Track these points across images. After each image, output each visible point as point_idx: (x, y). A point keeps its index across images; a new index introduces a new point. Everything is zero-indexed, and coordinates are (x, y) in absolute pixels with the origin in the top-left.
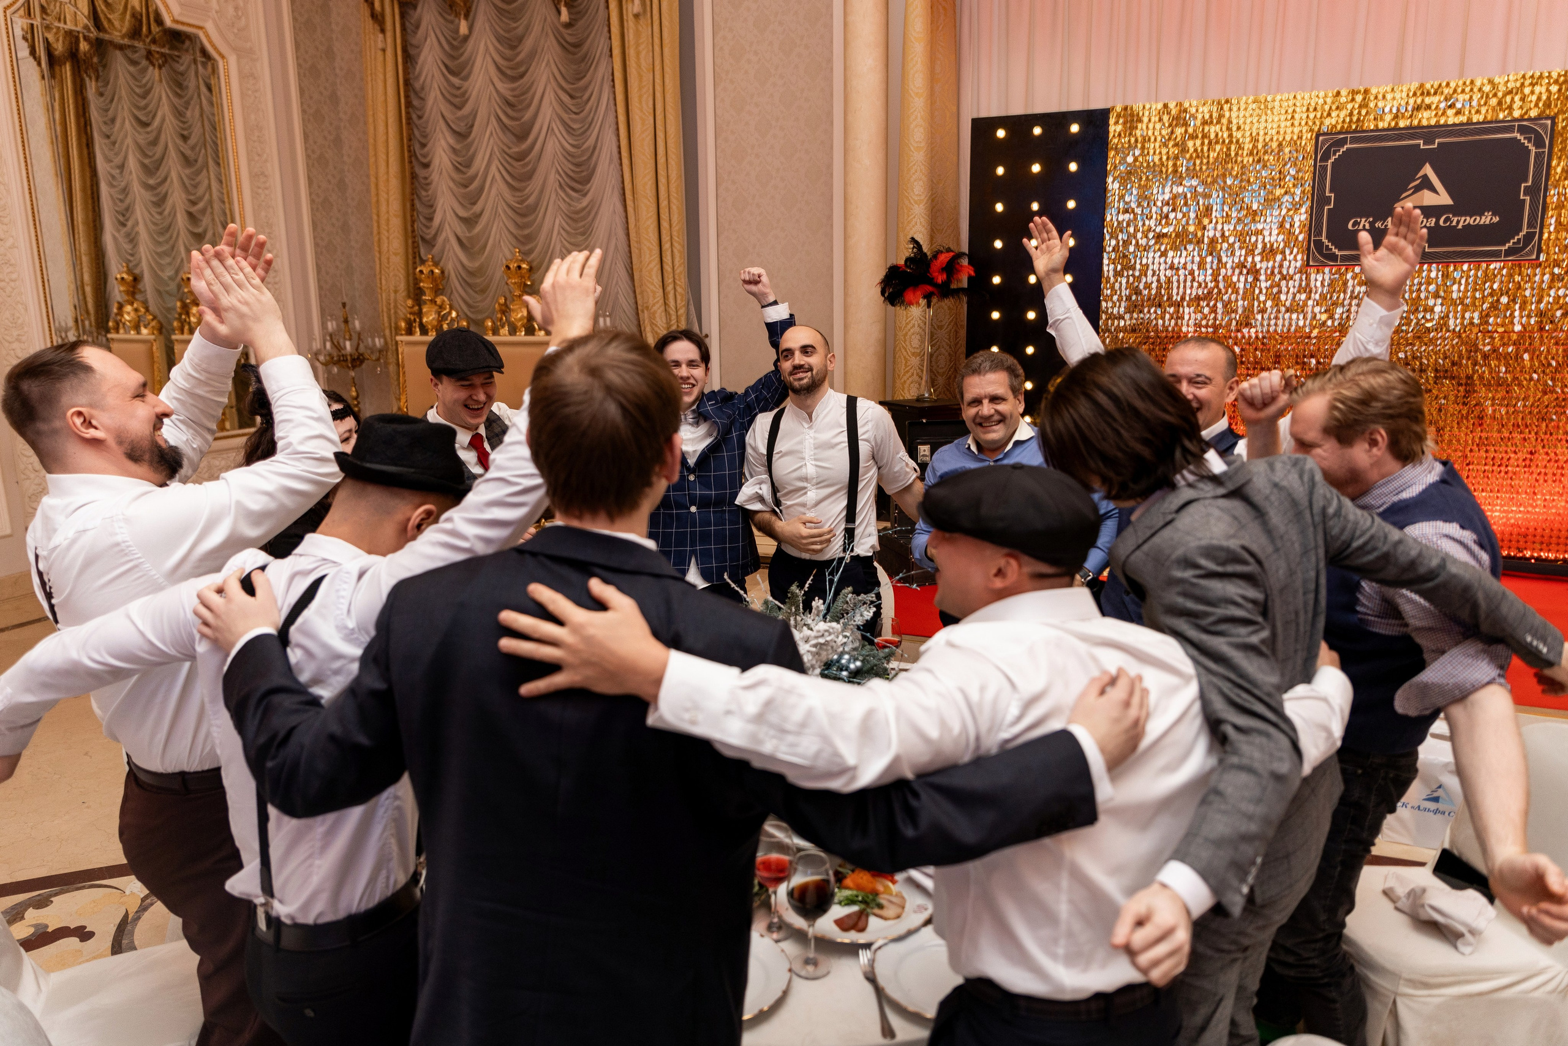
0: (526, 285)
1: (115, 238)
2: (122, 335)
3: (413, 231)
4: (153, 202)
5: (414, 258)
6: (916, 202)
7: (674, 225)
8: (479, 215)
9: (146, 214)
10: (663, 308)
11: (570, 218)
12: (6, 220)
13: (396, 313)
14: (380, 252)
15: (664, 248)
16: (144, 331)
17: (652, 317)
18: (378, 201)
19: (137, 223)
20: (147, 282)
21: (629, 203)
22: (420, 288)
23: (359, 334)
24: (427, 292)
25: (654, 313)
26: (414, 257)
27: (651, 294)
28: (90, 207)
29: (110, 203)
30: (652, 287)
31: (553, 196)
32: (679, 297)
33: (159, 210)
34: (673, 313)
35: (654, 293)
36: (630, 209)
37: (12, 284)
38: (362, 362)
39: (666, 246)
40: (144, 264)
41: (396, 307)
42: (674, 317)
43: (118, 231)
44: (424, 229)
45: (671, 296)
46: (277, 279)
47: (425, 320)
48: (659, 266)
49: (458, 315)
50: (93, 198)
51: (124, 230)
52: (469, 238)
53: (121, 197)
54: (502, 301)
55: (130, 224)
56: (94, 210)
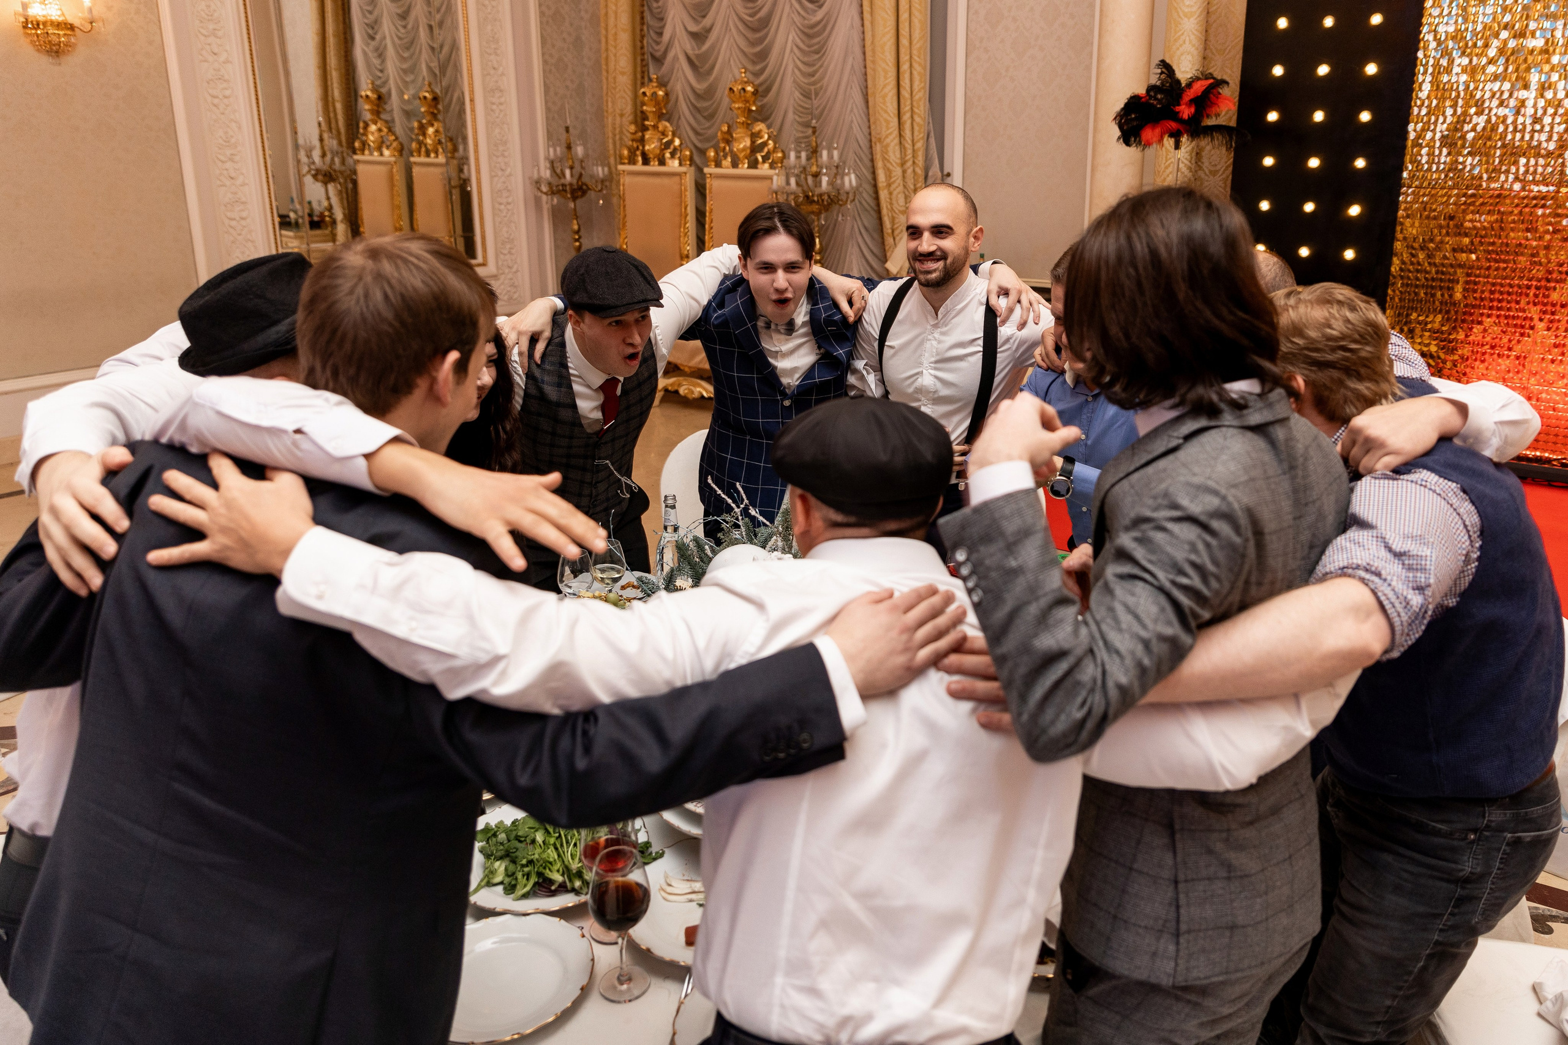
0: (750, 111)
1: (365, 53)
2: (366, 157)
3: (642, 48)
4: (398, 15)
5: (643, 77)
6: (1186, 16)
7: (915, 42)
8: (709, 30)
9: (393, 28)
10: (897, 141)
11: (803, 32)
12: (220, 33)
13: (621, 139)
14: (607, 72)
15: (901, 70)
16: (386, 152)
17: (885, 151)
18: (606, 14)
19: (384, 38)
20: (394, 102)
21: (867, 16)
22: (642, 112)
23: (582, 161)
24: (651, 116)
25: (888, 145)
26: (641, 76)
27: (884, 124)
28: (341, 18)
29: (360, 14)
30: (885, 115)
31: (787, 8)
32: (916, 128)
33: (403, 23)
34: (909, 146)
35: (887, 122)
36: (867, 23)
37: (226, 101)
38: (584, 193)
39: (905, 67)
40: (392, 83)
41: (621, 132)
42: (909, 152)
43: (368, 45)
44: (654, 45)
45: (907, 126)
46: (503, 100)
47: (647, 148)
48: (895, 91)
49: (681, 144)
50: (343, 9)
51: (373, 43)
52: (697, 56)
53: (369, 8)
54: (725, 128)
55: (378, 37)
56: (344, 23)
